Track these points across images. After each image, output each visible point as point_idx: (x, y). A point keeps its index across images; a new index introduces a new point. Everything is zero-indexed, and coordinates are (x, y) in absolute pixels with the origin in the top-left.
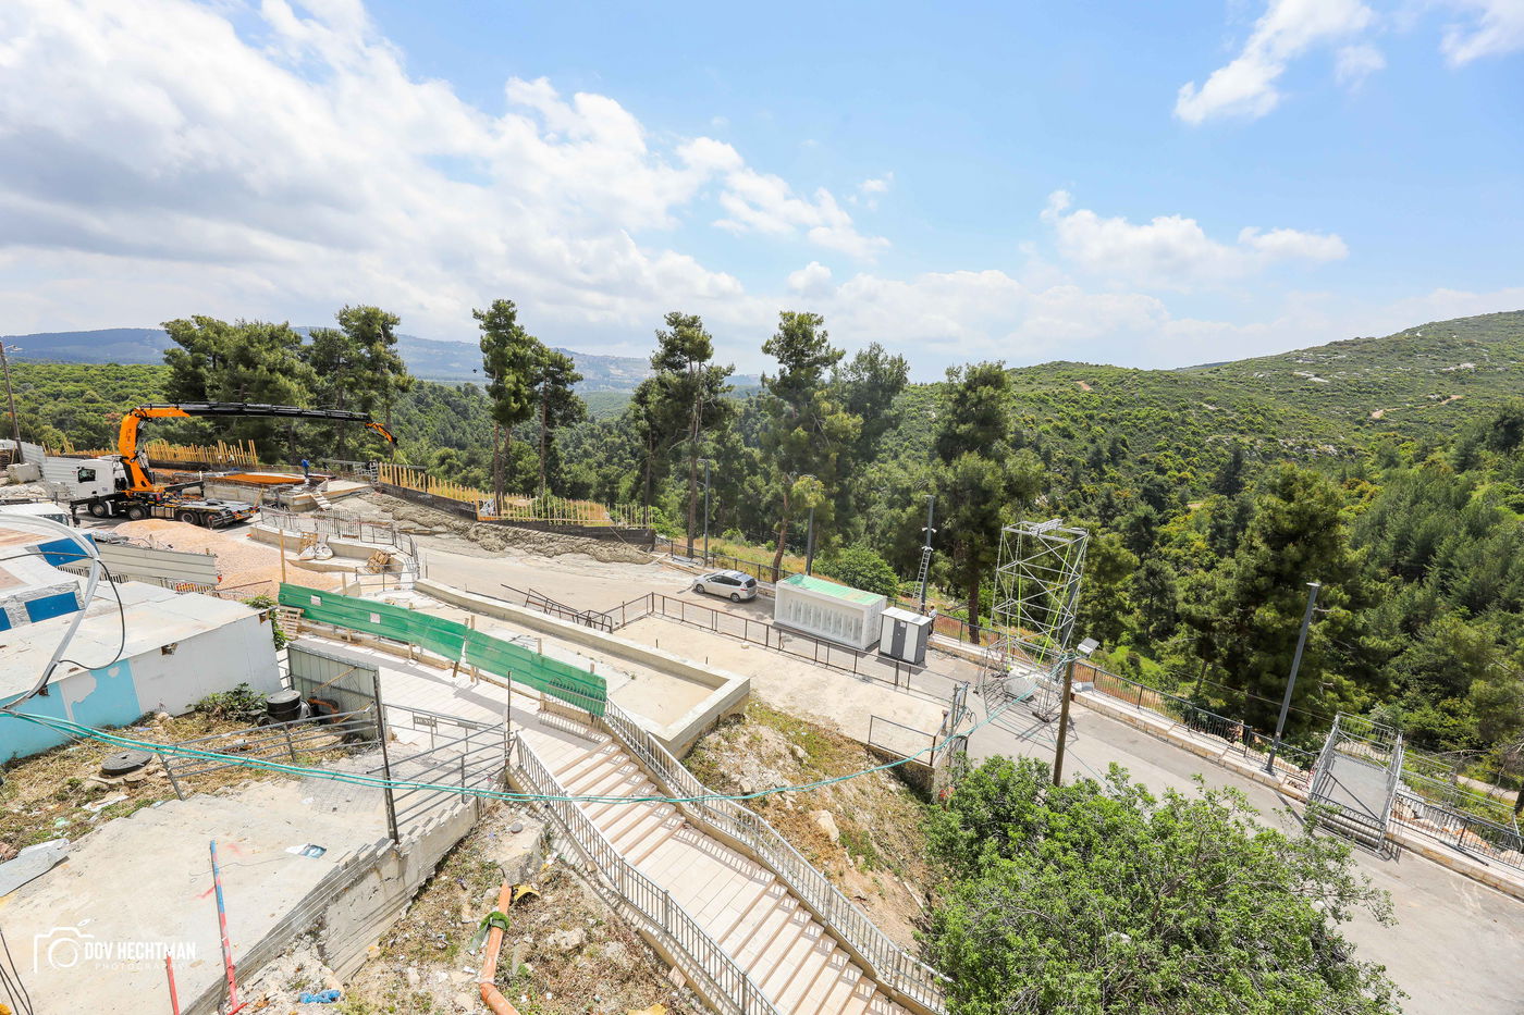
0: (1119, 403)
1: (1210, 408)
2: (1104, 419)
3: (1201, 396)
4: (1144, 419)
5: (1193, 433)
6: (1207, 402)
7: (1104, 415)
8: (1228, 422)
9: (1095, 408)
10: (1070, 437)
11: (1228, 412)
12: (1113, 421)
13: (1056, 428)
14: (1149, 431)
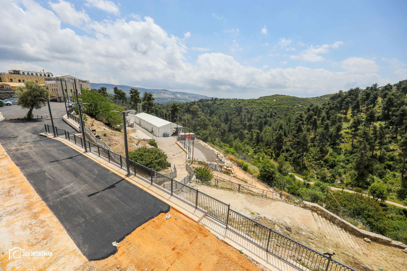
0: (279, 104)
1: (300, 106)
2: (274, 108)
3: (299, 103)
4: (283, 108)
5: (293, 111)
6: (300, 104)
7: (274, 107)
8: (303, 109)
9: (273, 105)
10: (262, 111)
11: (304, 107)
12: (276, 108)
13: (260, 109)
14: (283, 111)
